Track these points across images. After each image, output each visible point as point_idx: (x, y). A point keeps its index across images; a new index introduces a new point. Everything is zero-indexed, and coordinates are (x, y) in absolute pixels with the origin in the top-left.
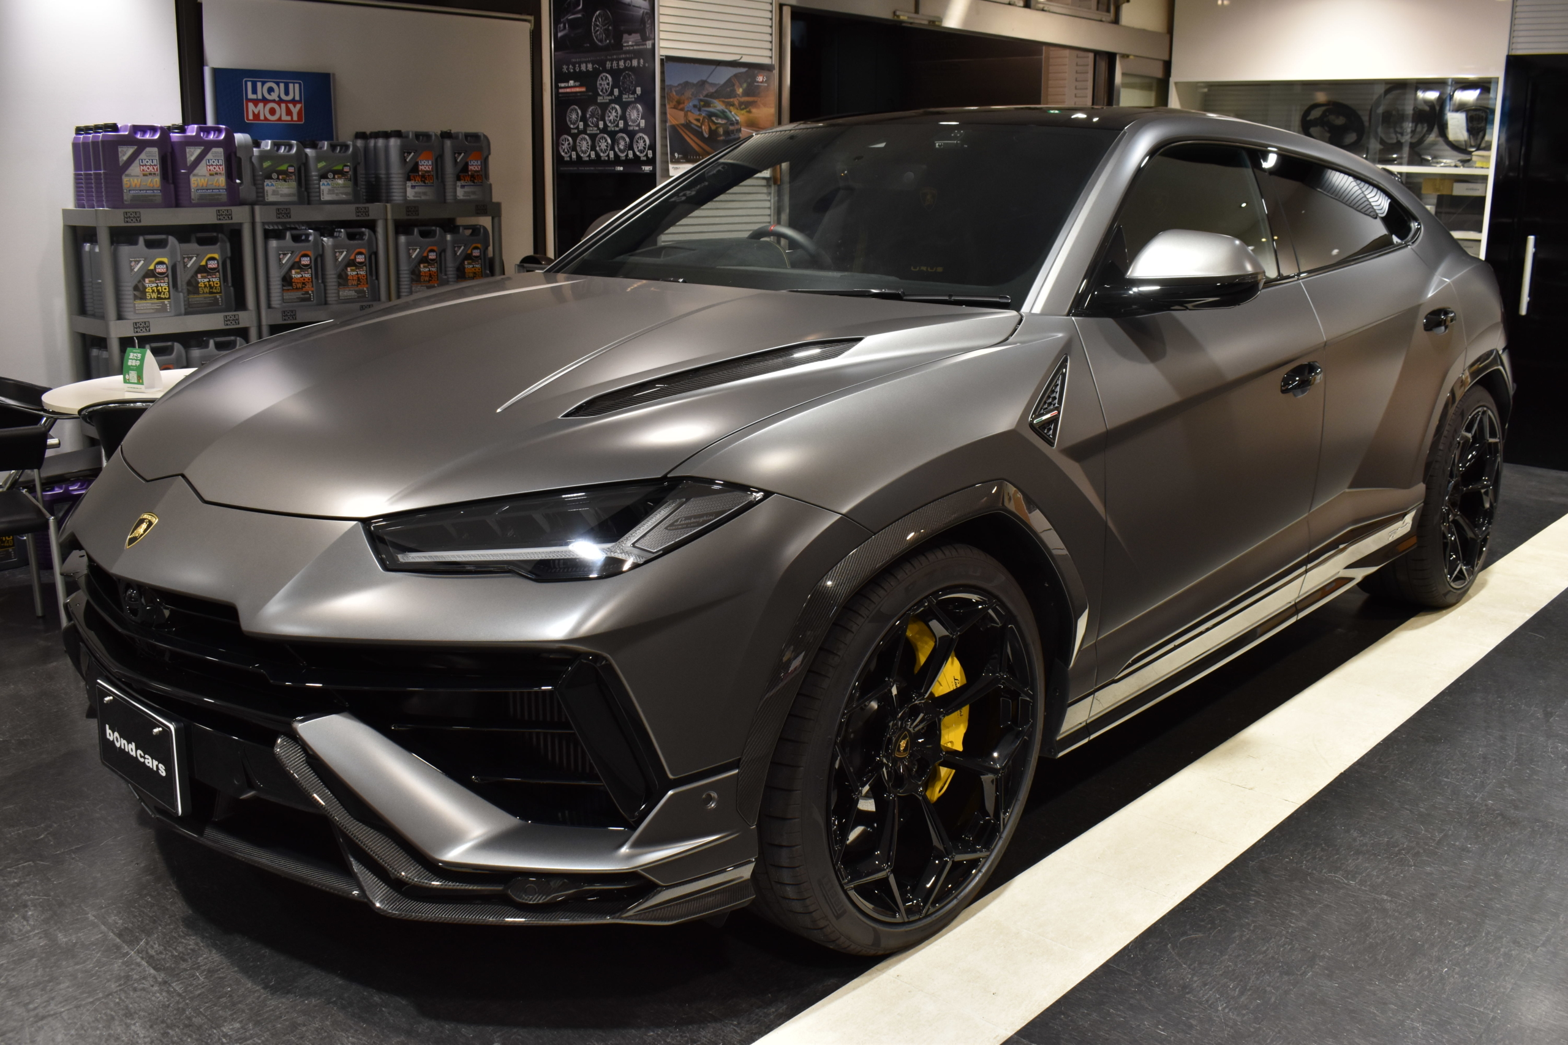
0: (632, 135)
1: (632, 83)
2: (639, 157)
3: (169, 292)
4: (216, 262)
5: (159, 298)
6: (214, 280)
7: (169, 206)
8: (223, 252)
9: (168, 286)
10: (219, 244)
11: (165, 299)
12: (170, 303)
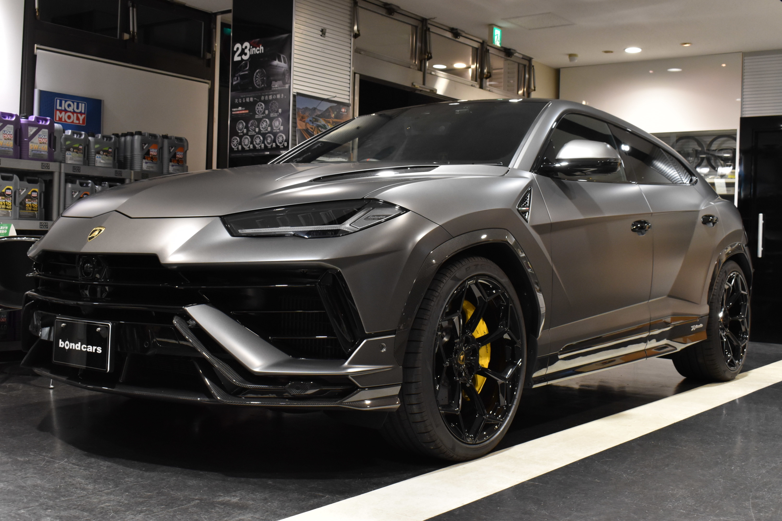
0: (275, 135)
1: (276, 107)
2: (279, 146)
3: (11, 205)
4: (36, 193)
5: (6, 208)
6: (34, 203)
7: (16, 158)
8: (40, 189)
9: (12, 202)
10: (39, 183)
11: (9, 209)
12: (11, 212)
